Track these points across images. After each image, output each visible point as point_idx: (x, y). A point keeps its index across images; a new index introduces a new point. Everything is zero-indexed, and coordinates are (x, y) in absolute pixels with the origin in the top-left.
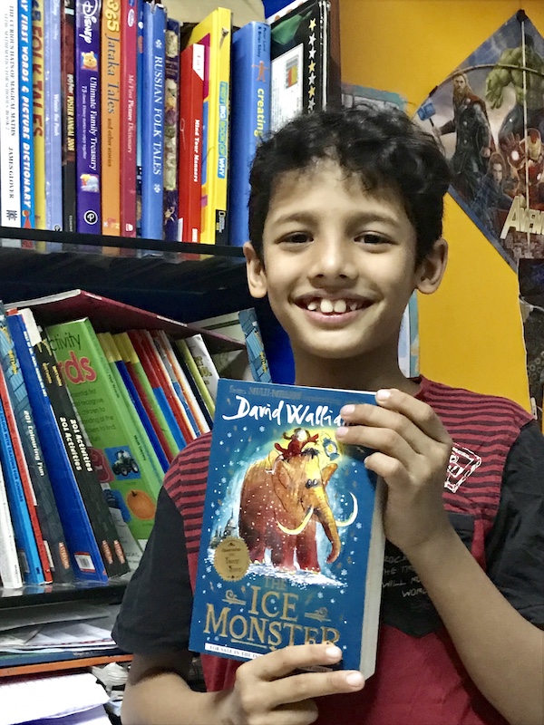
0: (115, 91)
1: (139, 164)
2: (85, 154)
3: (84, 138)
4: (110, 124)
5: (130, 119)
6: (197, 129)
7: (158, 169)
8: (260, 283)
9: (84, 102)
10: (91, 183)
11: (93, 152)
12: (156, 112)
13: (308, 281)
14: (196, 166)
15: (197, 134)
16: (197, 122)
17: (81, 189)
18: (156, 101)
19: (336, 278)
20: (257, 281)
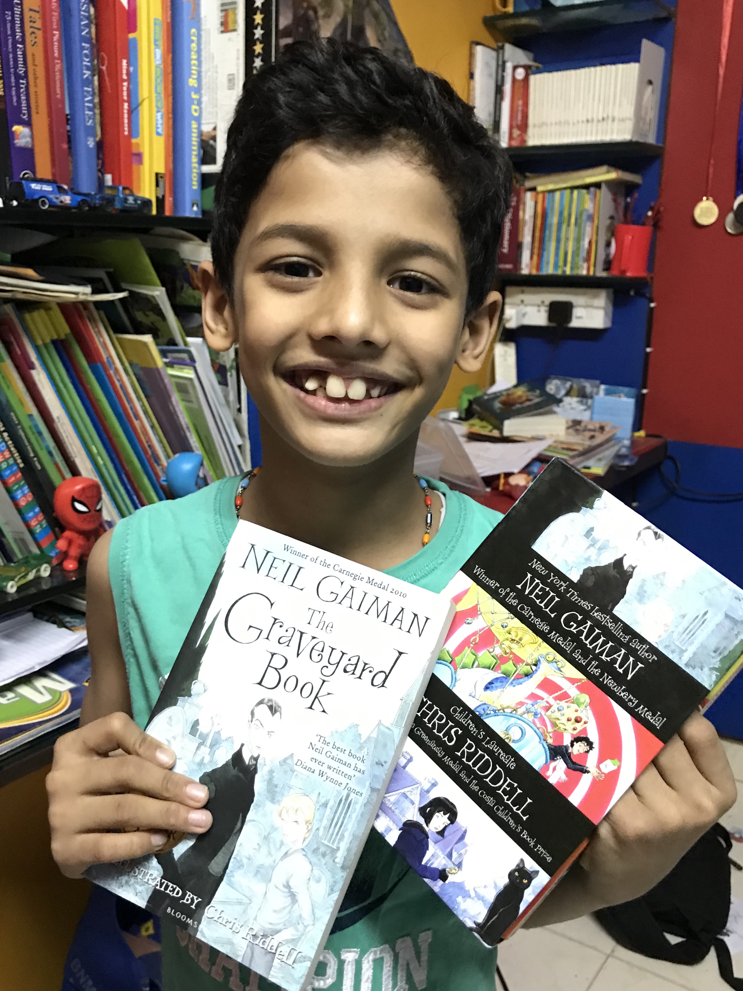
0: (36, 16)
1: (67, 112)
2: (15, 99)
3: (13, 80)
4: (34, 60)
5: (56, 55)
6: (124, 72)
7: (90, 118)
8: (221, 329)
9: (9, 32)
10: (25, 137)
11: (23, 98)
12: (83, 48)
13: (307, 342)
14: (126, 116)
15: (125, 77)
16: (124, 62)
17: (14, 144)
18: (83, 33)
19: (358, 345)
20: (216, 324)
